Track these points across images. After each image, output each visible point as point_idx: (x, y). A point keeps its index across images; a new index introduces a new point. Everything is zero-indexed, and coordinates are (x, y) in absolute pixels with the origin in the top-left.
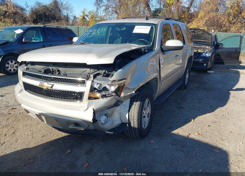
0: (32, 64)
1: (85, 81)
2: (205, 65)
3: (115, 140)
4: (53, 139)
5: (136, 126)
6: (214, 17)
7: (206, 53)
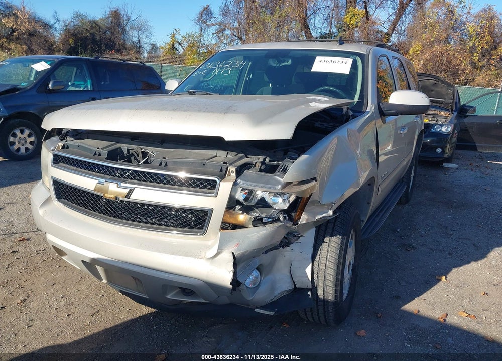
0: (76, 135)
1: (215, 181)
2: (439, 150)
3: (271, 327)
4: (119, 322)
5: (330, 297)
6: (442, 54)
7: (441, 126)
